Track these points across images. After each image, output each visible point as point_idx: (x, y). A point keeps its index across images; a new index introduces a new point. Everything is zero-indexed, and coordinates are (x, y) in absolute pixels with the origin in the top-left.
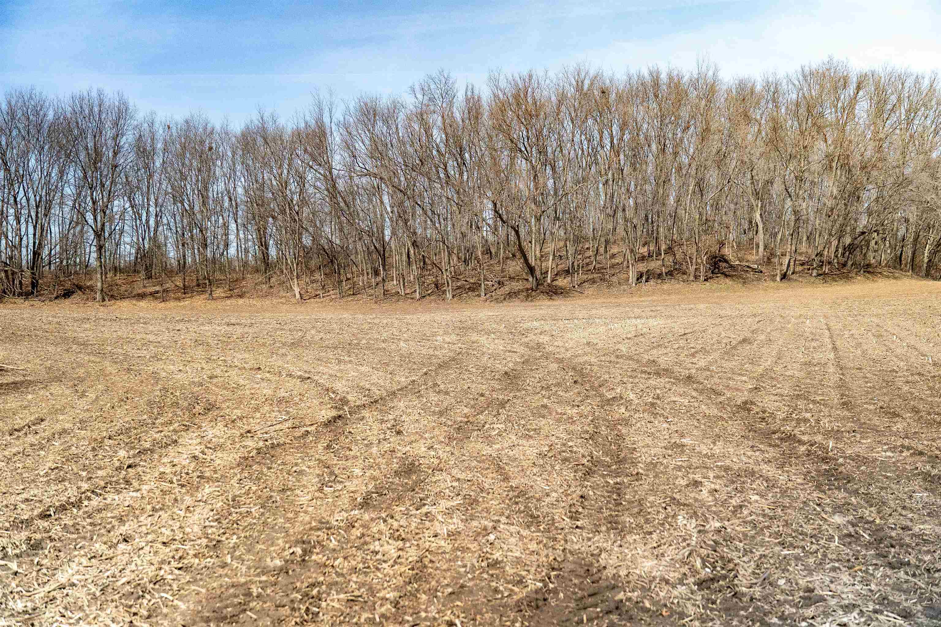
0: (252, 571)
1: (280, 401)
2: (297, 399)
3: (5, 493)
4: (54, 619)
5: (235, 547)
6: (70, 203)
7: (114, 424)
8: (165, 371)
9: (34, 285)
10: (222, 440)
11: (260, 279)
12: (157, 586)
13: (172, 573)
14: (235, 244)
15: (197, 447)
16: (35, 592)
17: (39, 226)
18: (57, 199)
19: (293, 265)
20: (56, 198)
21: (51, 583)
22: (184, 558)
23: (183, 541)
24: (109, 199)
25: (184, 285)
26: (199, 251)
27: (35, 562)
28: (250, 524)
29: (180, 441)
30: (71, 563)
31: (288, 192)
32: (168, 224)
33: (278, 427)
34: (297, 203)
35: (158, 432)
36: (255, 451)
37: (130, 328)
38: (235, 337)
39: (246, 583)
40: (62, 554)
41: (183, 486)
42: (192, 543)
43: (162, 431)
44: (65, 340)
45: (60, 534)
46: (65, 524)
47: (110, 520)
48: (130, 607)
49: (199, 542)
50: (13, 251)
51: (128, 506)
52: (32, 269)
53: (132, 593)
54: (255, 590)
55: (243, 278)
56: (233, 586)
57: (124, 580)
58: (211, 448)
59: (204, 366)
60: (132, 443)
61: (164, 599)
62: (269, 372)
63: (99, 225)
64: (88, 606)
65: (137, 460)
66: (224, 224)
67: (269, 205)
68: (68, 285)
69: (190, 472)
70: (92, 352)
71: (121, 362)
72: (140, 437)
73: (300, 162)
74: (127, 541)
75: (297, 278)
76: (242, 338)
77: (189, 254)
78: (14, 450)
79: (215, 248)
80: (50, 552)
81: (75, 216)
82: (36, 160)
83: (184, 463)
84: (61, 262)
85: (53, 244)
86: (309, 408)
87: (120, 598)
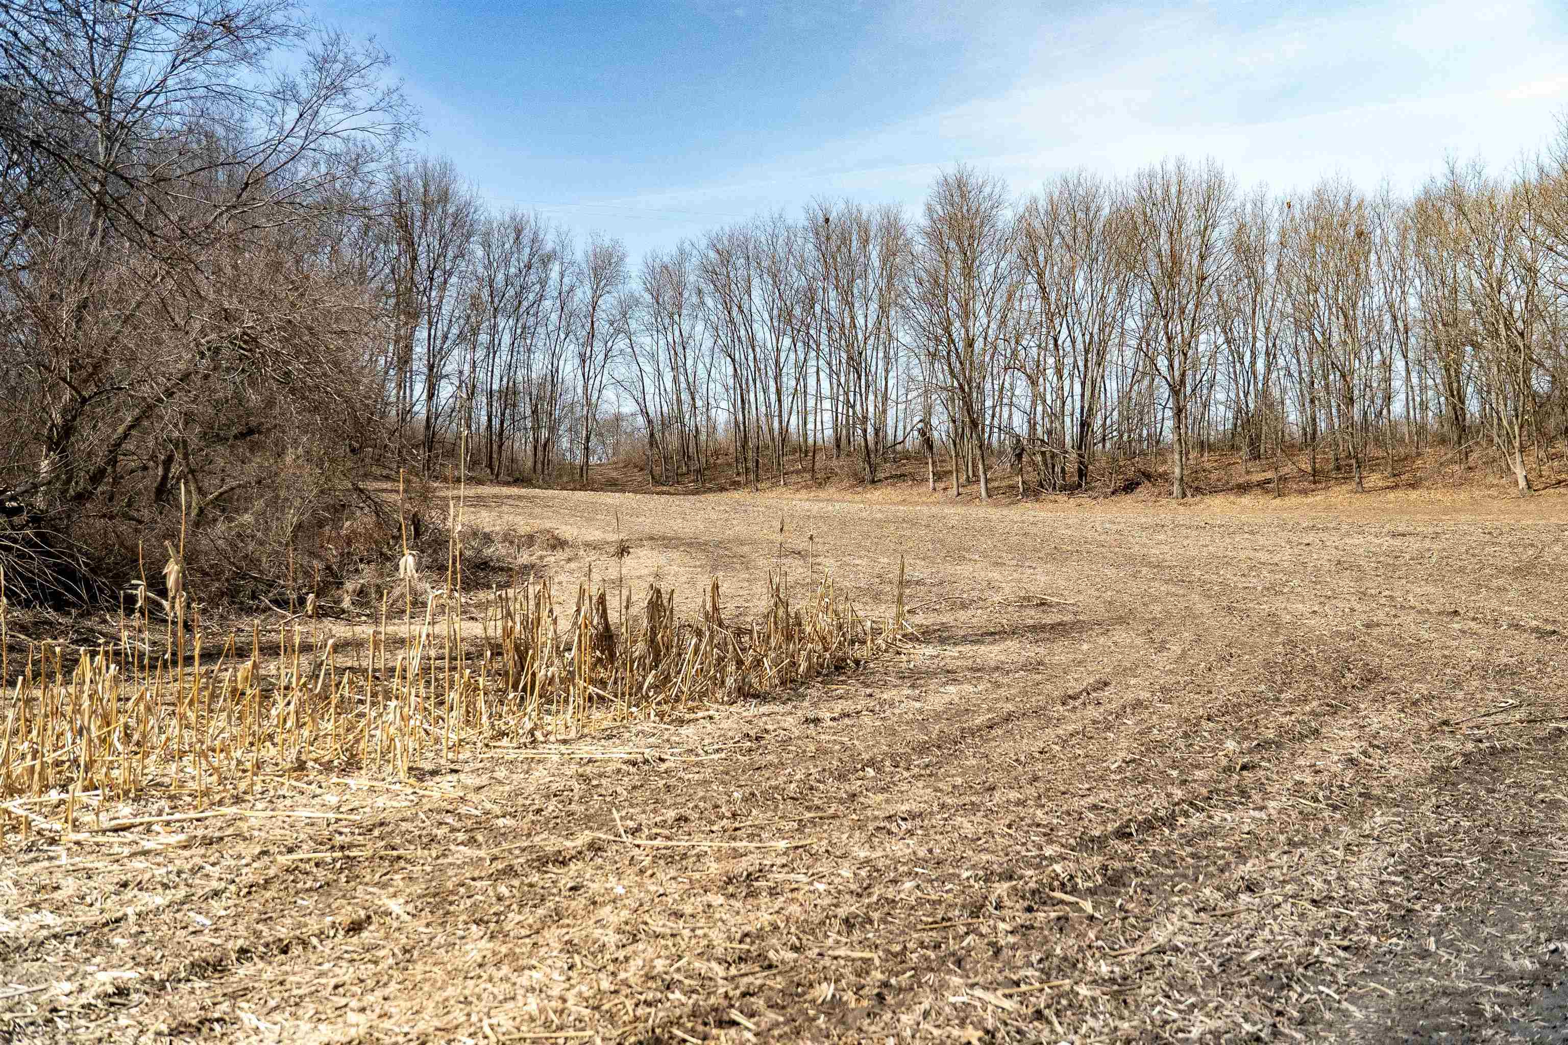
0: (1478, 971)
1: (1501, 671)
2: (1533, 670)
3: (1064, 793)
4: (1155, 1000)
5: (1441, 925)
6: (1134, 343)
7: (1214, 696)
8: (1289, 613)
9: (1081, 473)
10: (1397, 735)
11: (1449, 456)
12: (1310, 973)
13: (1332, 954)
14: (1403, 396)
15: (1354, 744)
16: (1123, 952)
17: (1088, 383)
18: (1115, 339)
19: (1512, 428)
20: (1113, 336)
21: (1143, 940)
22: (1352, 932)
23: (1347, 902)
24: (1192, 332)
25: (1314, 469)
26: (1339, 411)
27: (1117, 905)
28: (1464, 887)
29: (1324, 730)
30: (1170, 915)
31: (1503, 298)
32: (1287, 369)
33: (1499, 718)
34: (1521, 316)
35: (1286, 714)
36: (1460, 759)
37: (1228, 540)
38: (1408, 557)
39: (1469, 992)
40: (1153, 897)
41: (1335, 808)
42: (1362, 907)
43: (1291, 713)
44: (1130, 559)
45: (1148, 866)
46: (1154, 851)
47: (1222, 852)
48: (1271, 1000)
49: (1374, 907)
50: (1052, 422)
51: (1248, 833)
52: (1080, 448)
53: (1272, 977)
54: (1488, 1008)
55: (1419, 455)
56: (1445, 993)
57: (1255, 954)
58: (1378, 747)
59: (1357, 607)
60: (1245, 729)
61: (1324, 996)
62: (1474, 619)
63: (1177, 373)
64: (1203, 987)
65: (1256, 758)
66: (1384, 363)
67: (1466, 323)
68: (1131, 473)
69: (1347, 785)
70: (1172, 579)
71: (1218, 596)
72: (1257, 720)
73: (1526, 242)
74: (1252, 891)
75: (1521, 452)
76: (1419, 557)
77: (1321, 416)
78: (1071, 728)
79: (1367, 403)
80: (1135, 892)
81: (1141, 363)
82: (1085, 279)
83: (1334, 769)
84: (1121, 436)
85: (1109, 408)
86: (1559, 687)
87: (1253, 983)
